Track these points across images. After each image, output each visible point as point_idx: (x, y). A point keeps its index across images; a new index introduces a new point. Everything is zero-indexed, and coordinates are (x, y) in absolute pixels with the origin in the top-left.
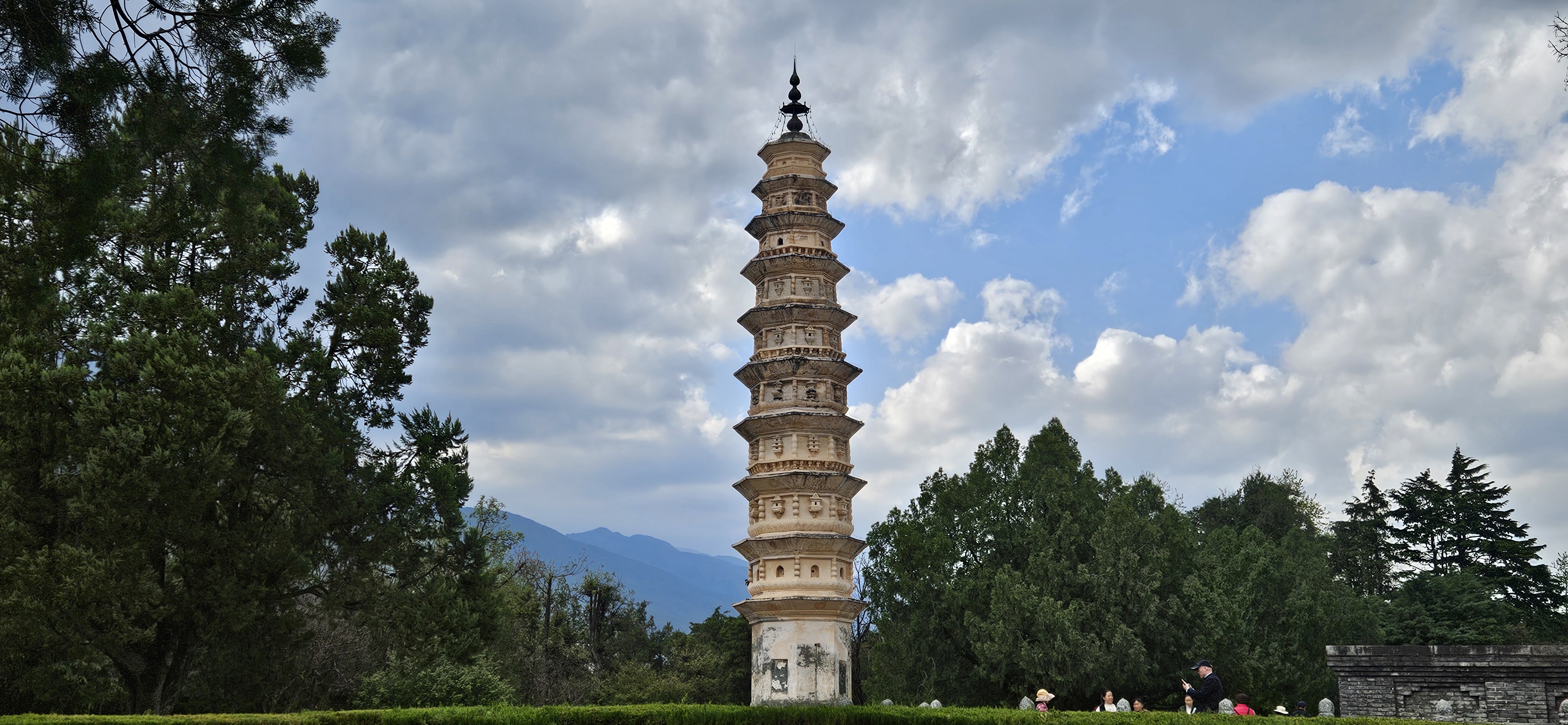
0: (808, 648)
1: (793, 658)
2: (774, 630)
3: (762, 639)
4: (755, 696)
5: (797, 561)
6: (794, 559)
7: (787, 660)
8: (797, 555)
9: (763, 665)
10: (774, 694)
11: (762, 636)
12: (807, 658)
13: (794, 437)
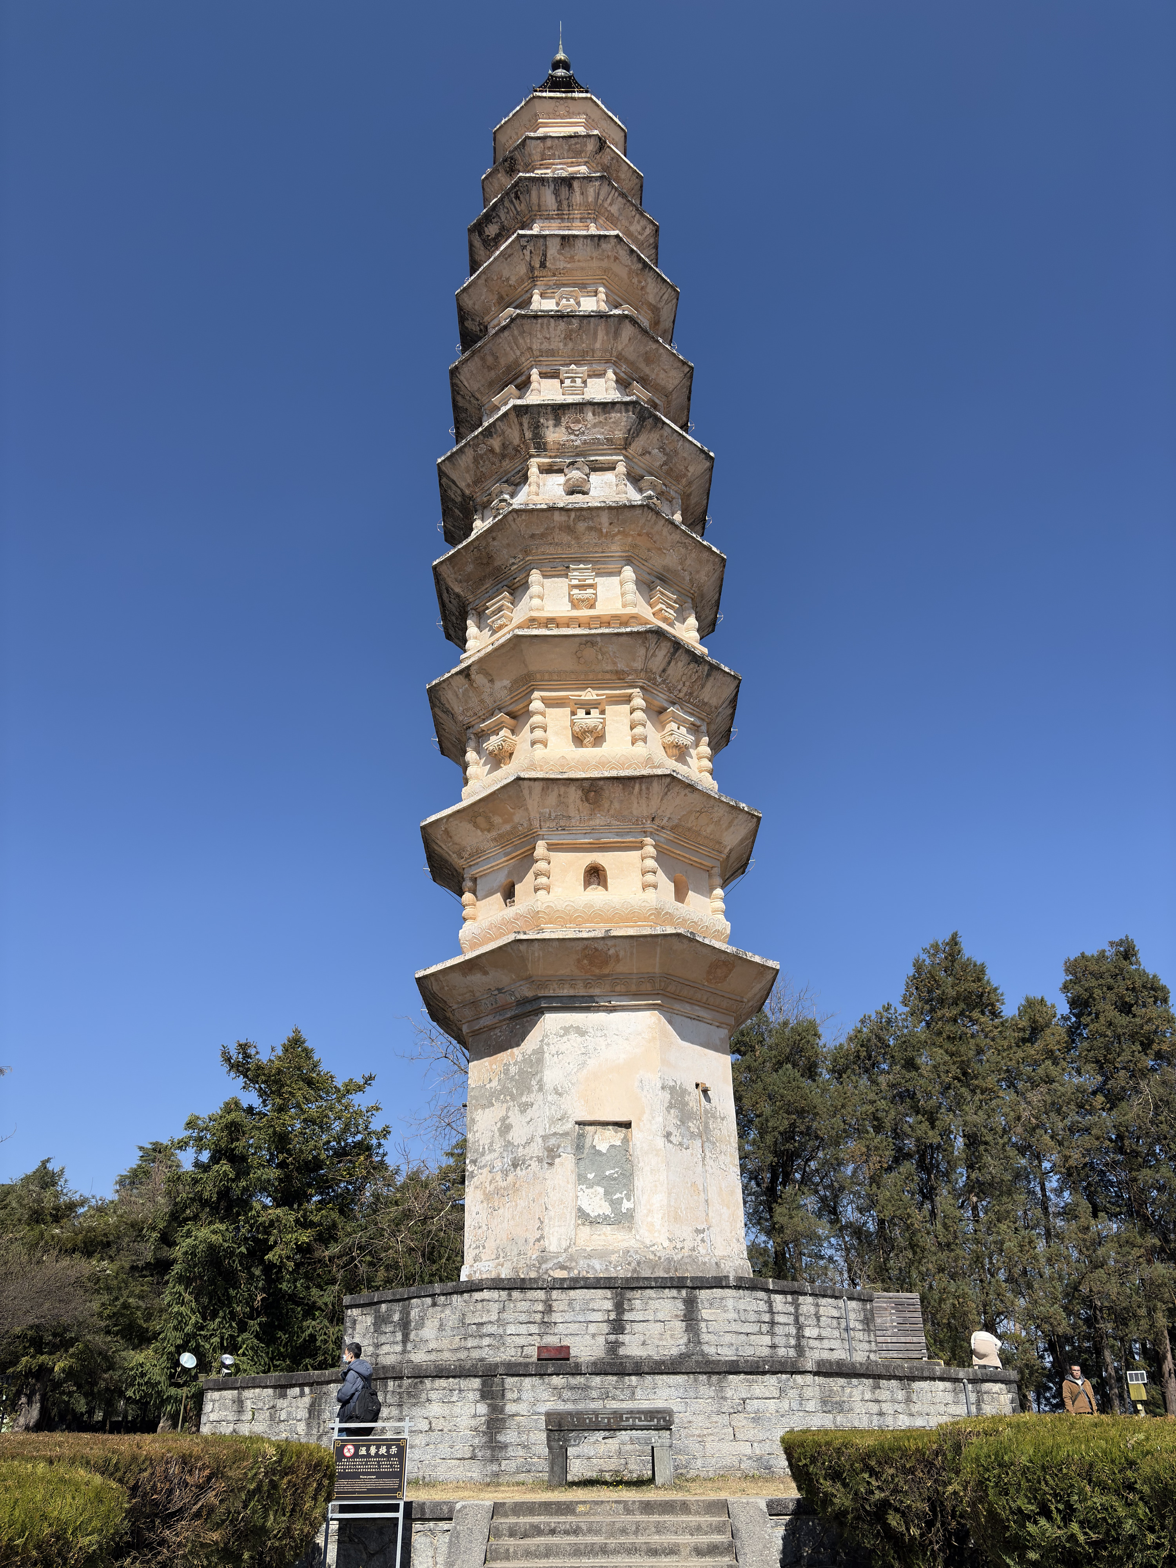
1: (653, 1117)
3: (537, 1060)
4: (491, 1245)
5: (650, 850)
6: (640, 846)
7: (627, 1125)
8: (652, 835)
9: (545, 1138)
10: (586, 1230)
11: (540, 1052)
12: (683, 1122)
13: (628, 572)
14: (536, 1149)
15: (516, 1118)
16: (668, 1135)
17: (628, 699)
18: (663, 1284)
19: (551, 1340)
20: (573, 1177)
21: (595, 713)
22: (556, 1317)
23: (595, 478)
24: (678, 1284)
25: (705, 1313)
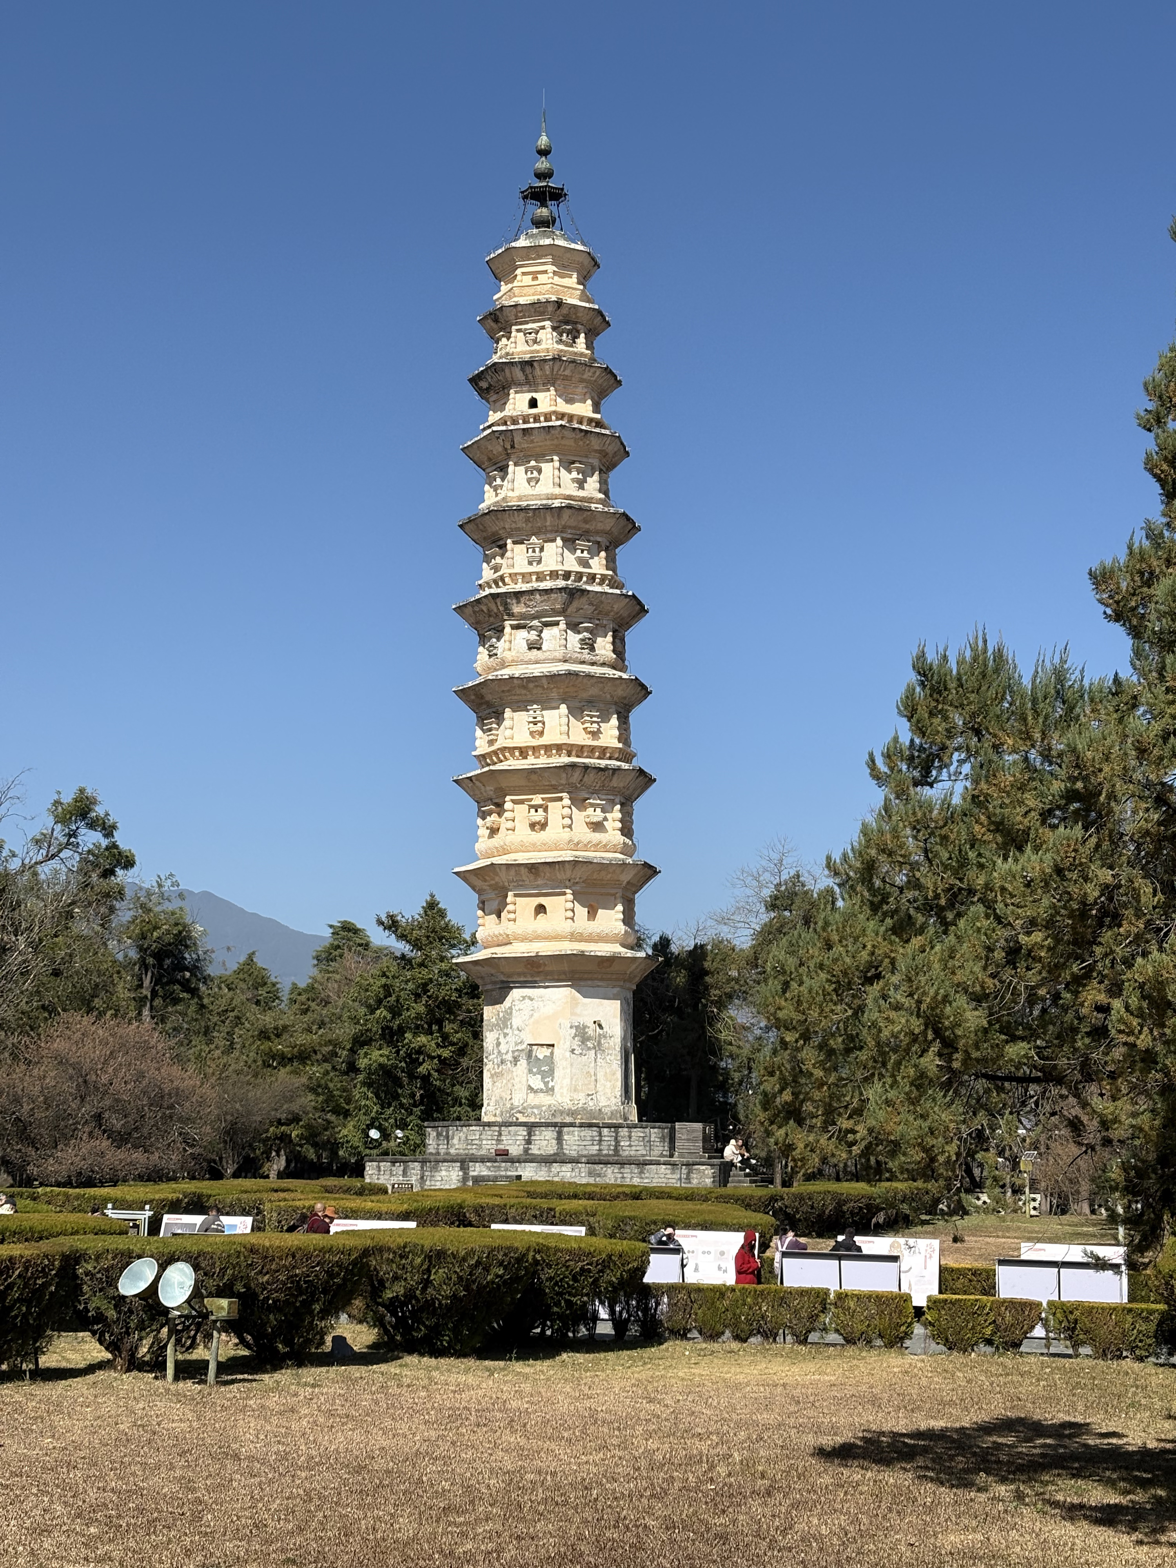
0: (585, 1027)
1: (565, 1042)
2: (531, 999)
3: (509, 1012)
4: (493, 1099)
5: (570, 897)
6: (565, 894)
7: (553, 1045)
8: (570, 888)
9: (513, 1052)
10: (531, 1095)
11: (511, 1008)
12: (583, 1042)
13: (563, 708)
14: (509, 1057)
15: (502, 1040)
16: (573, 1051)
17: (561, 799)
18: (547, 1125)
19: (501, 1147)
20: (526, 1071)
21: (540, 810)
22: (503, 1138)
23: (547, 633)
24: (555, 1125)
25: (566, 1137)
